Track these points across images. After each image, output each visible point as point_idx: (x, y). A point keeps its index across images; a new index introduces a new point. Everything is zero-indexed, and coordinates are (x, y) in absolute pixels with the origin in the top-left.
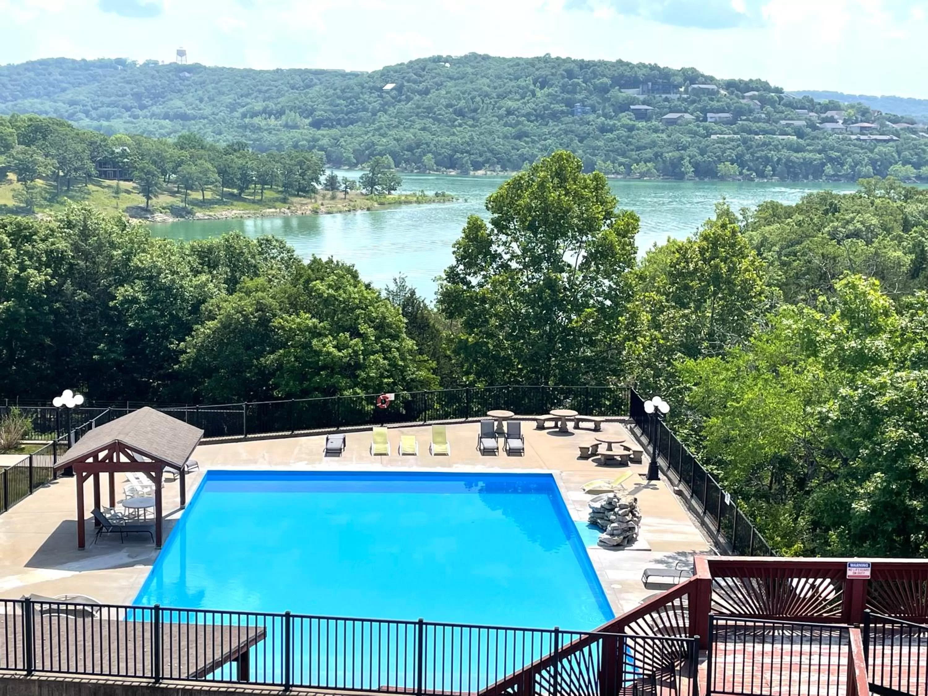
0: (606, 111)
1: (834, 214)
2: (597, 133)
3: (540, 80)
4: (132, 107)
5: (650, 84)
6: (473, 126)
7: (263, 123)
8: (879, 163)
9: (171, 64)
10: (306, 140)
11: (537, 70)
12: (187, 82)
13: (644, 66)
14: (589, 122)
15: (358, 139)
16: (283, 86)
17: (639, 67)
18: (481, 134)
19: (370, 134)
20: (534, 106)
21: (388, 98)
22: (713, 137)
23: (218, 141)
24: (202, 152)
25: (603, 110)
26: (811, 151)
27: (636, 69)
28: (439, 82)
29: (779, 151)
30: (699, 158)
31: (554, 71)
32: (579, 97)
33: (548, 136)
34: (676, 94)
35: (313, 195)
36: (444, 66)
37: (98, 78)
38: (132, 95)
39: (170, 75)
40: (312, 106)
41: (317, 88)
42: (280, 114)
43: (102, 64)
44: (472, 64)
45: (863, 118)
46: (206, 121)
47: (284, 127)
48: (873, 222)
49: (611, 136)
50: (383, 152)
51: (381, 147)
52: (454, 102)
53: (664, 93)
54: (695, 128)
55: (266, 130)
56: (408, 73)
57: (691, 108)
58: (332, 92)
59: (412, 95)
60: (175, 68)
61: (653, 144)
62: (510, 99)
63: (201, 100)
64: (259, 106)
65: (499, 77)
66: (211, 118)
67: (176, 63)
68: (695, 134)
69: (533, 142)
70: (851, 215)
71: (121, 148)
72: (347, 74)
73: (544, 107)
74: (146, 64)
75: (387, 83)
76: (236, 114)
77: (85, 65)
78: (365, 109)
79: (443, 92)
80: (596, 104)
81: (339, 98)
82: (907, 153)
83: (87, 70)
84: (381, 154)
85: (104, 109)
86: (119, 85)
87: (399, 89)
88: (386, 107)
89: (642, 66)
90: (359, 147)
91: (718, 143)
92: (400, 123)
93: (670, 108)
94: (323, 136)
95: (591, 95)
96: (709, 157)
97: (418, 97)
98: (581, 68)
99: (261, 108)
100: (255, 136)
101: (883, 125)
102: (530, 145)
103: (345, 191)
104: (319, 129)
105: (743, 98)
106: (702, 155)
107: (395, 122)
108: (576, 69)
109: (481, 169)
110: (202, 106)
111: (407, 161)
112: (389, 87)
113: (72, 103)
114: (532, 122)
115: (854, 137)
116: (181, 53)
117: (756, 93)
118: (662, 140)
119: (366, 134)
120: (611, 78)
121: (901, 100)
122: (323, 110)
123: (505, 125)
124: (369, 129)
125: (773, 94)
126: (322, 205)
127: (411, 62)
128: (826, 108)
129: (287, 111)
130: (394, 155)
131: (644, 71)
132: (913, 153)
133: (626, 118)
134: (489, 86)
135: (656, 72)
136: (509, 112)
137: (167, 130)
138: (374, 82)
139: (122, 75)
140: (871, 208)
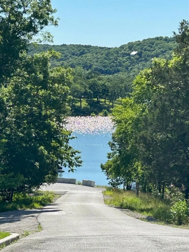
16: (67, 54)
21: (134, 59)
40: (90, 63)
56: (144, 46)
75: (132, 51)
78: (121, 65)
81: (105, 59)
112: (134, 53)
122: (97, 65)
138: (124, 51)
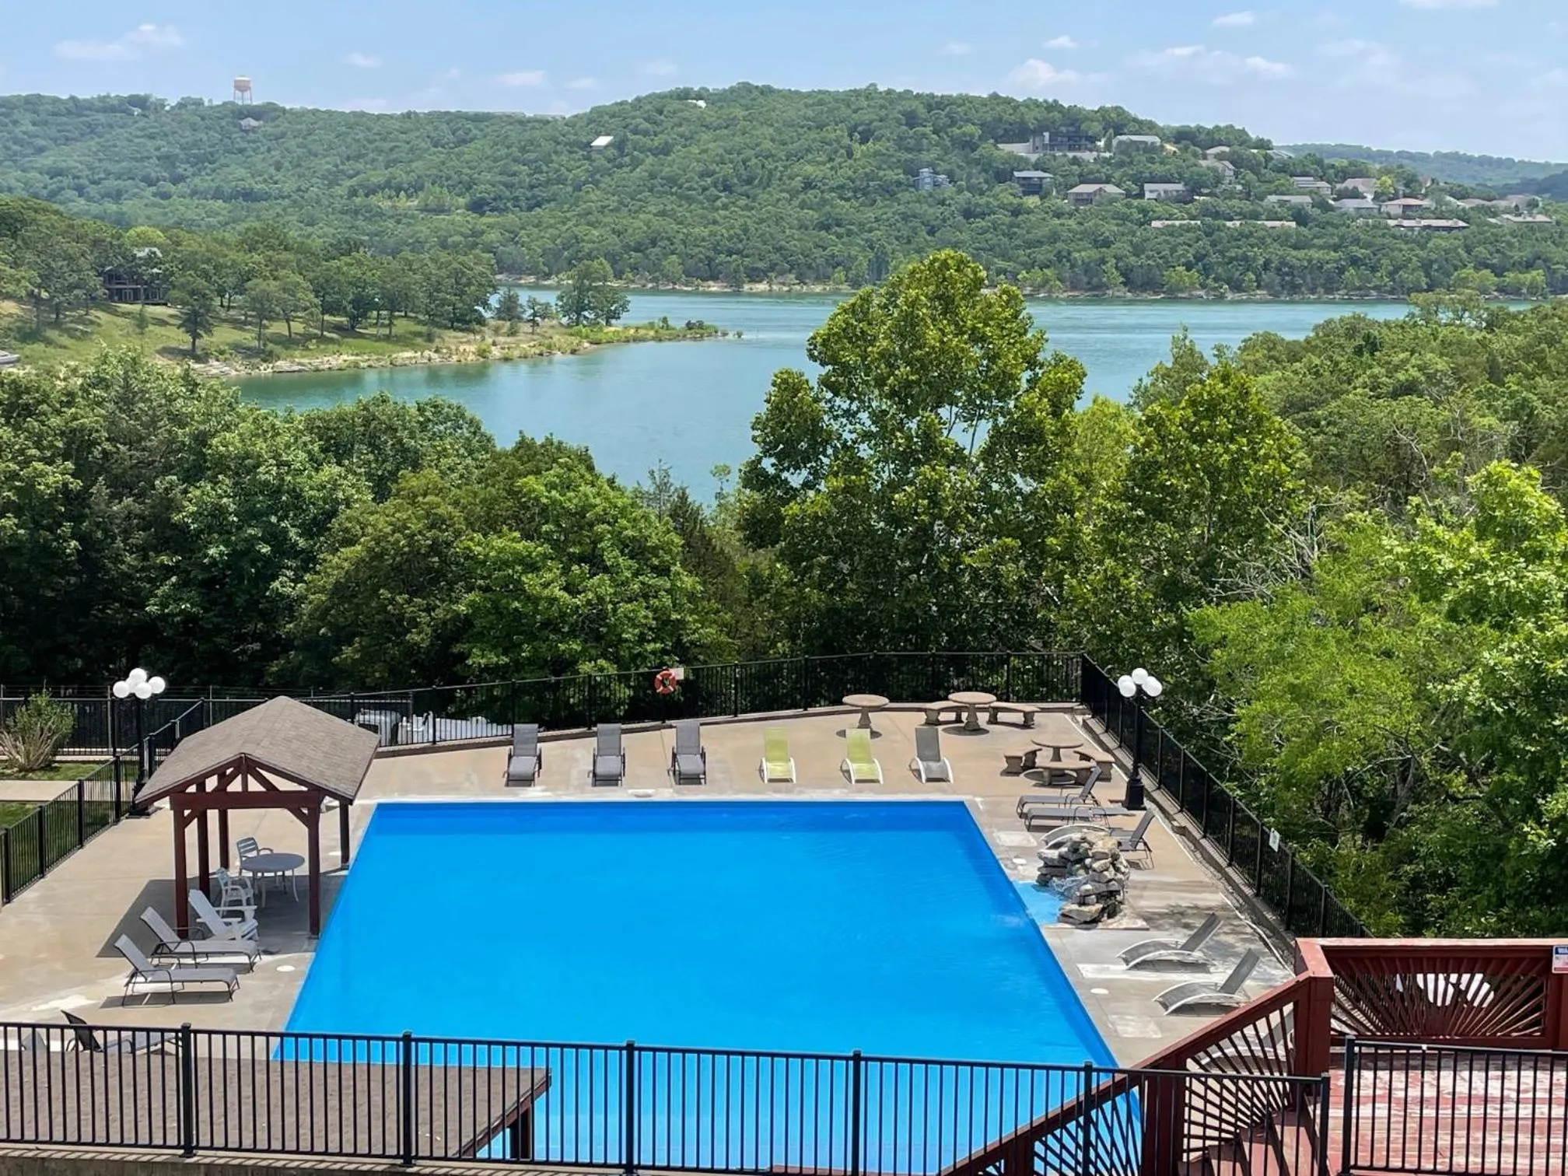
0: (973, 181)
1: (1372, 354)
2: (960, 218)
3: (860, 128)
4: (158, 180)
5: (1047, 134)
6: (747, 208)
7: (386, 204)
8: (1435, 266)
9: (225, 104)
10: (462, 234)
11: (855, 112)
12: (252, 136)
13: (1036, 103)
14: (944, 200)
15: (550, 230)
16: (419, 142)
17: (1027, 106)
18: (762, 221)
19: (570, 224)
20: (850, 173)
21: (601, 162)
22: (1156, 224)
23: (309, 236)
24: (286, 256)
25: (968, 181)
26: (1321, 248)
27: (1022, 109)
28: (687, 133)
29: (1267, 246)
30: (1132, 260)
31: (883, 113)
32: (925, 157)
33: (875, 225)
34: (1091, 150)
35: (477, 327)
36: (695, 106)
37: (100, 129)
38: (159, 158)
39: (223, 123)
40: (470, 176)
41: (477, 144)
42: (416, 188)
43: (108, 106)
44: (743, 102)
45: (1408, 191)
46: (287, 202)
47: (422, 211)
48: (1439, 367)
49: (984, 223)
50: (595, 253)
51: (590, 246)
52: (713, 167)
53: (1071, 148)
54: (1125, 210)
55: (391, 217)
56: (634, 118)
57: (1117, 174)
58: (504, 151)
59: (642, 156)
60: (233, 112)
61: (1054, 238)
62: (809, 162)
63: (278, 167)
64: (377, 177)
65: (790, 124)
66: (295, 196)
67: (233, 103)
68: (1124, 218)
69: (849, 233)
70: (1402, 356)
71: (147, 250)
72: (529, 121)
73: (866, 175)
74: (182, 105)
75: (598, 134)
76: (339, 191)
77: (76, 108)
78: (562, 181)
79: (695, 150)
80: (957, 170)
81: (516, 161)
82: (1480, 249)
83: (80, 115)
84: (590, 257)
85: (112, 184)
86: (137, 141)
87: (619, 145)
88: (598, 176)
89: (1032, 104)
90: (552, 246)
91: (1163, 234)
92: (621, 203)
93: (1080, 175)
94: (490, 226)
95: (946, 154)
96: (1148, 258)
97: (650, 160)
98: (930, 108)
99: (382, 180)
100: (372, 228)
101: (1439, 202)
102: (845, 239)
103: (533, 321)
104: (482, 214)
105: (1205, 157)
106: (1138, 256)
107: (613, 200)
108: (922, 111)
109: (760, 282)
110: (279, 176)
111: (634, 268)
112: (602, 141)
113: (55, 173)
114: (848, 200)
115: (1391, 223)
116: (241, 87)
117: (1227, 149)
118: (1069, 231)
119: (564, 223)
120: (982, 125)
121: (1470, 160)
122: (488, 182)
123: (803, 206)
124: (568, 215)
125: (1255, 151)
126: (494, 344)
127: (638, 99)
128: (1344, 175)
129: (428, 185)
130: (612, 258)
131: (1036, 113)
132: (1493, 250)
133: (1005, 194)
134: (773, 140)
135: (1056, 115)
136: (808, 185)
137: (221, 218)
138: (576, 134)
139: (141, 124)
140: (1434, 344)
